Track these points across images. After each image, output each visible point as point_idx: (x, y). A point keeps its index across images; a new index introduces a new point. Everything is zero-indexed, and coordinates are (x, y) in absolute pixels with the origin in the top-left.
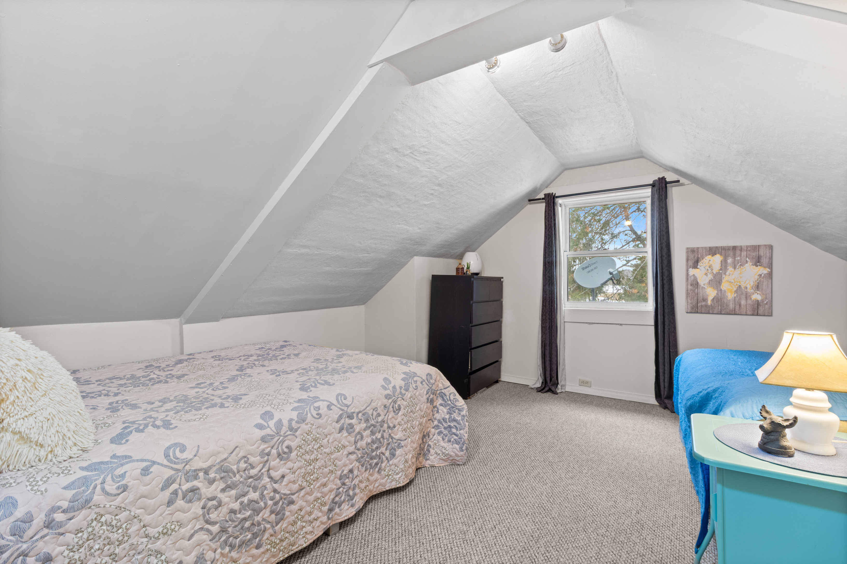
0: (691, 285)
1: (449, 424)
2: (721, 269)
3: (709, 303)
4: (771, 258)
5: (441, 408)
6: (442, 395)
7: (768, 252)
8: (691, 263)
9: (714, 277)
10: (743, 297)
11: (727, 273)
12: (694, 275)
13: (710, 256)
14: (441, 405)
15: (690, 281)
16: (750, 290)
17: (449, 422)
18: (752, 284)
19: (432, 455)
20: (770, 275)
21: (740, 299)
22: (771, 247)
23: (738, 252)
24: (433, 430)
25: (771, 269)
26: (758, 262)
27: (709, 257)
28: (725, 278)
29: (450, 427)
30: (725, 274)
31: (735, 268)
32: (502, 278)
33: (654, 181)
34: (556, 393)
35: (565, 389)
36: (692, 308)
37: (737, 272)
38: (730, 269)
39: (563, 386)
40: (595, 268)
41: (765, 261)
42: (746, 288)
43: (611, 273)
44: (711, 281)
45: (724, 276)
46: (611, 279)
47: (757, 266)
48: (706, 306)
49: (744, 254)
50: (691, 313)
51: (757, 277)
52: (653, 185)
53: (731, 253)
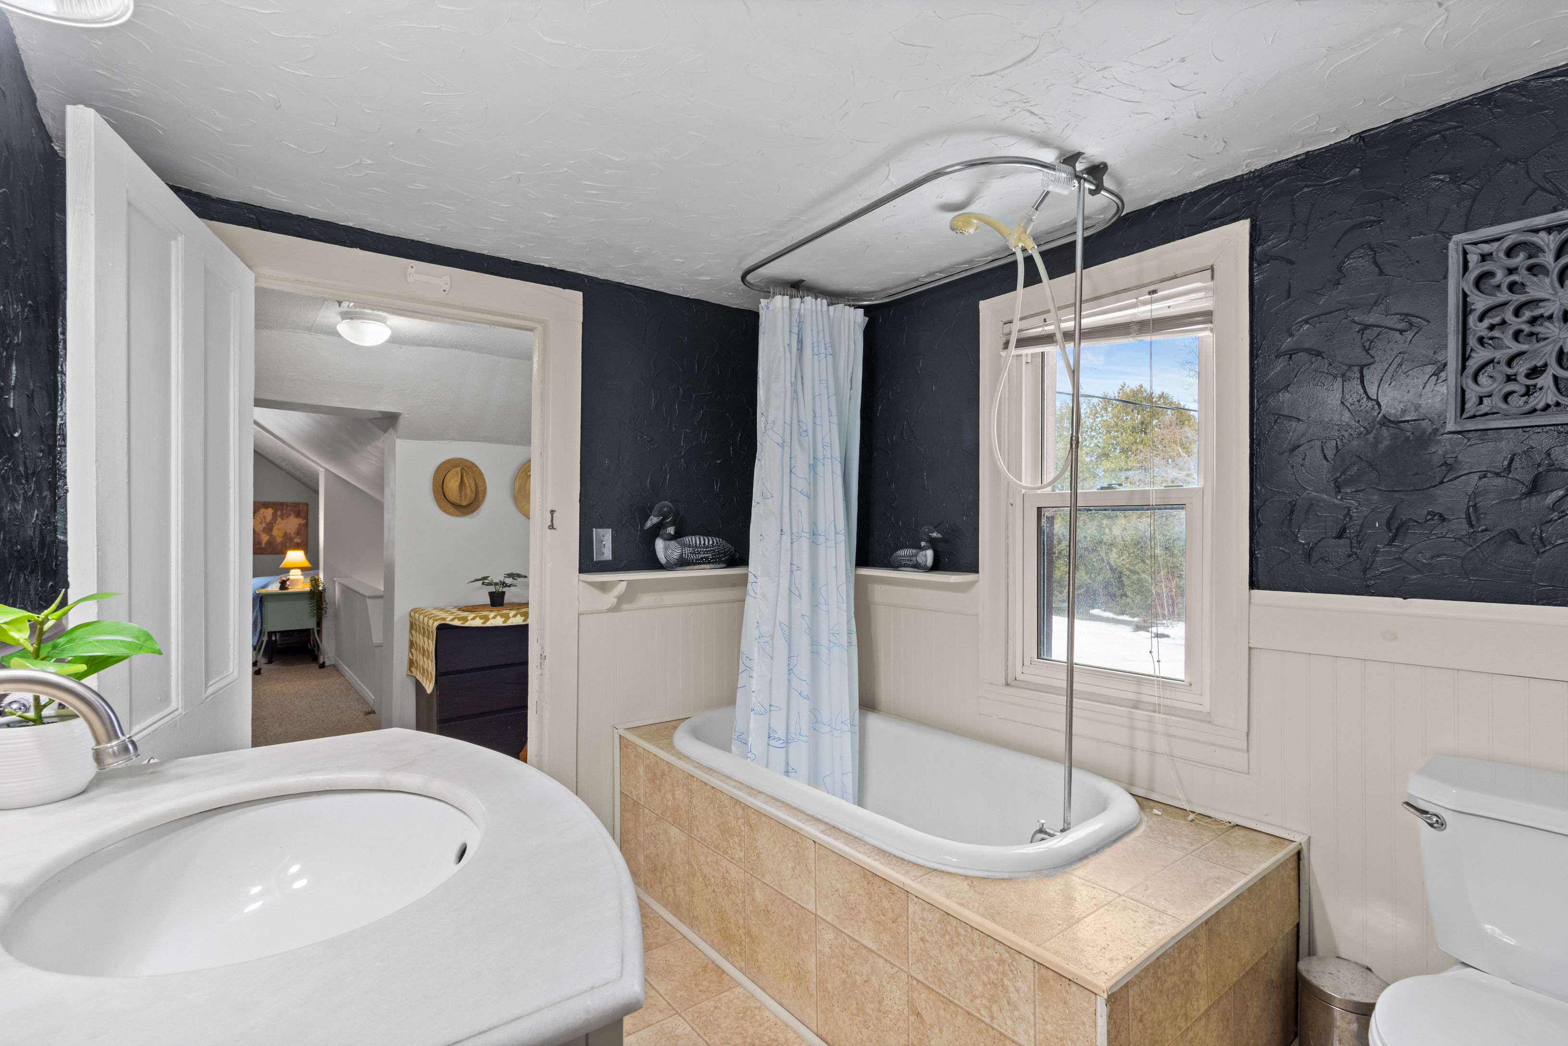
2: (272, 520)
3: (263, 545)
4: (307, 512)
7: (308, 508)
9: (267, 526)
10: (288, 540)
13: (264, 509)
16: (293, 536)
18: (294, 531)
20: (306, 525)
21: (286, 542)
22: (307, 505)
23: (285, 507)
25: (307, 520)
26: (298, 515)
28: (276, 527)
30: (275, 523)
31: (282, 519)
37: (285, 521)
38: (279, 520)
41: (303, 514)
42: (290, 534)
44: (264, 528)
47: (298, 518)
48: (261, 548)
49: (289, 508)
51: (297, 526)
53: (279, 507)
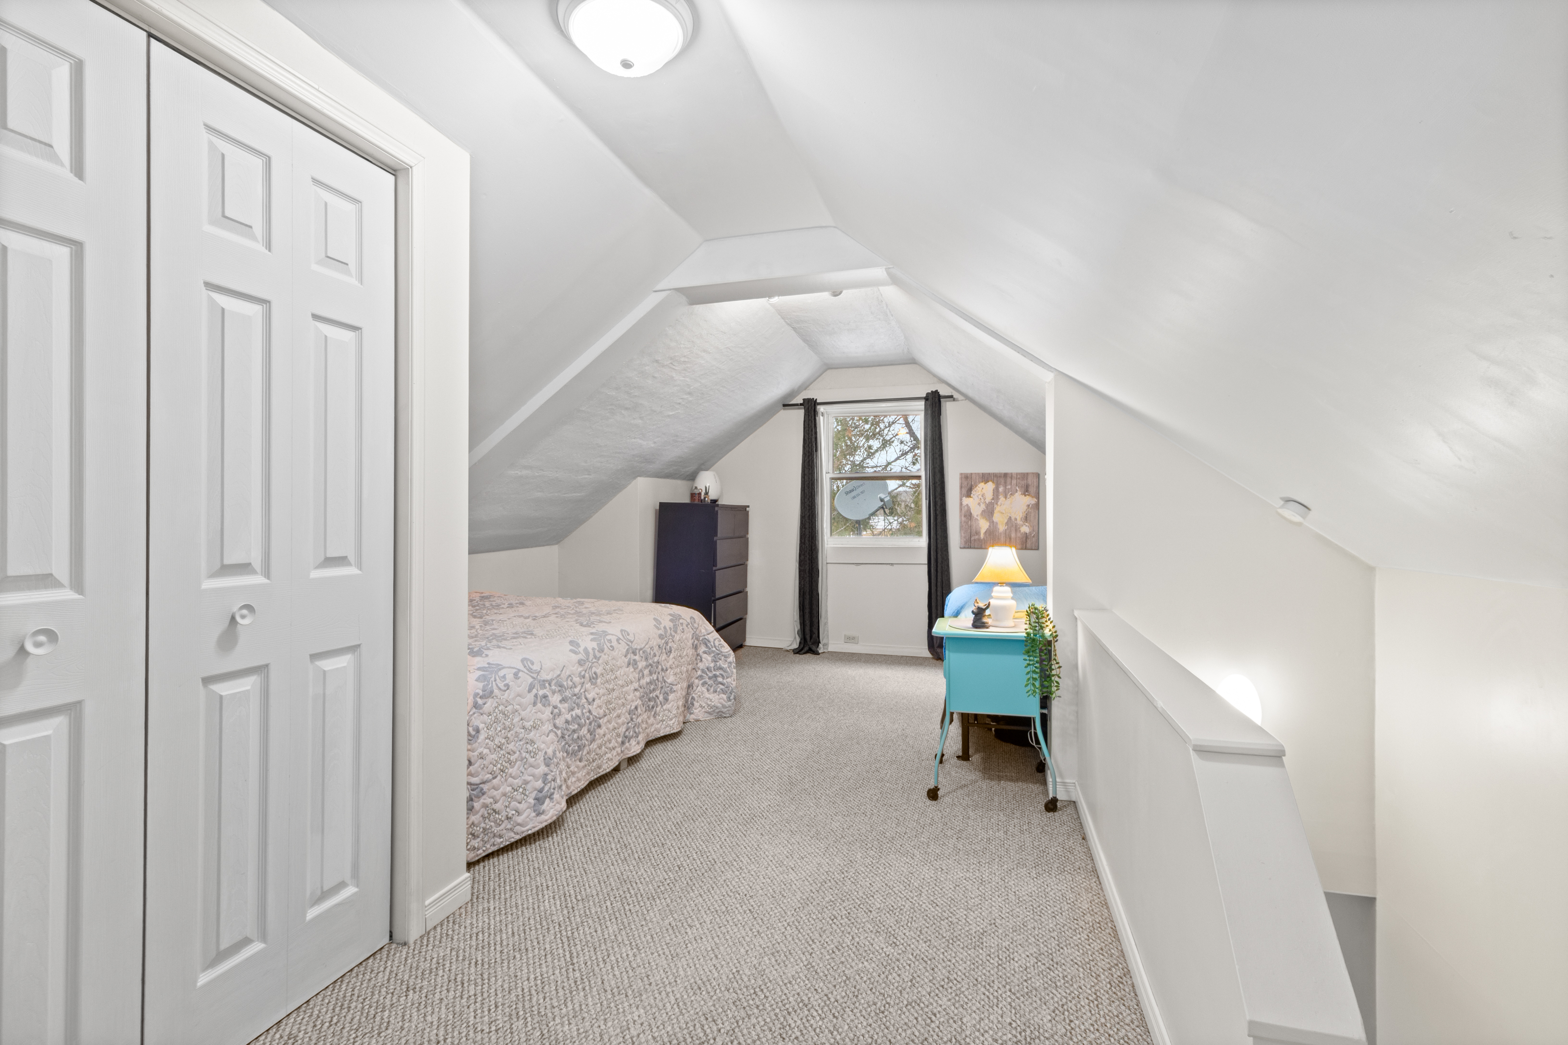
0: (965, 516)
1: (714, 673)
2: (993, 499)
3: (982, 536)
4: (1038, 487)
5: (705, 656)
6: (706, 642)
7: (1035, 480)
8: (964, 491)
9: (987, 507)
10: (1013, 529)
11: (999, 503)
12: (967, 505)
14: (705, 652)
15: (963, 512)
16: (1019, 522)
17: (714, 670)
18: (1021, 515)
19: (696, 709)
20: (1037, 506)
21: (1011, 531)
22: (1033, 474)
23: (1009, 480)
24: (696, 681)
25: (1038, 499)
26: (1026, 491)
27: (982, 485)
28: (997, 509)
29: (715, 676)
30: (997, 504)
31: (1006, 498)
32: (748, 506)
33: (928, 394)
34: (819, 654)
35: (827, 649)
36: (966, 543)
37: (1008, 501)
38: (1002, 498)
39: (825, 645)
40: (862, 493)
41: (1032, 490)
42: (1016, 519)
43: (882, 500)
44: (983, 511)
45: (996, 506)
46: (882, 508)
47: (1025, 496)
48: (979, 540)
49: (1014, 482)
50: (964, 548)
51: (1025, 508)
52: (926, 399)
53: (1002, 480)
